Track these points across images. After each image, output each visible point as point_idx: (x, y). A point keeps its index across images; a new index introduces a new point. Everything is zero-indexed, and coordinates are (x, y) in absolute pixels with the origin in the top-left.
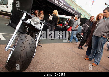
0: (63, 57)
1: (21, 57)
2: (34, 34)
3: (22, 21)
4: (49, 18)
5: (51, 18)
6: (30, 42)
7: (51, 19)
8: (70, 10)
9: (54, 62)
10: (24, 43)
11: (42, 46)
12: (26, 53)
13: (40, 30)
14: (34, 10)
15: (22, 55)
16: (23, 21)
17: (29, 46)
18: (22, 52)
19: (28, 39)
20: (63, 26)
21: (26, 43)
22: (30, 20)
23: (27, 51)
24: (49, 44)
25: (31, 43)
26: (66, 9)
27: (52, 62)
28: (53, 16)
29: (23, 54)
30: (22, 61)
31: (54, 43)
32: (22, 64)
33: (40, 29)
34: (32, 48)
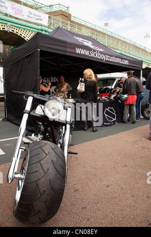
0: (126, 166)
1: (40, 193)
2: (55, 133)
3: (27, 115)
4: (79, 88)
5: (81, 87)
6: (53, 156)
7: (83, 89)
8: (118, 60)
9: (110, 182)
10: (42, 162)
11: (77, 154)
12: (49, 183)
13: (66, 124)
14: (45, 78)
15: (42, 189)
16: (29, 114)
17: (51, 166)
18: (41, 183)
19: (47, 152)
20: (110, 96)
21: (44, 162)
22: (43, 106)
23: (50, 177)
24: (90, 142)
25: (55, 159)
26: (108, 61)
27: (106, 183)
28: (85, 82)
29: (44, 185)
30: (44, 200)
31: (100, 138)
32: (45, 206)
33: (67, 122)
34: (60, 169)
